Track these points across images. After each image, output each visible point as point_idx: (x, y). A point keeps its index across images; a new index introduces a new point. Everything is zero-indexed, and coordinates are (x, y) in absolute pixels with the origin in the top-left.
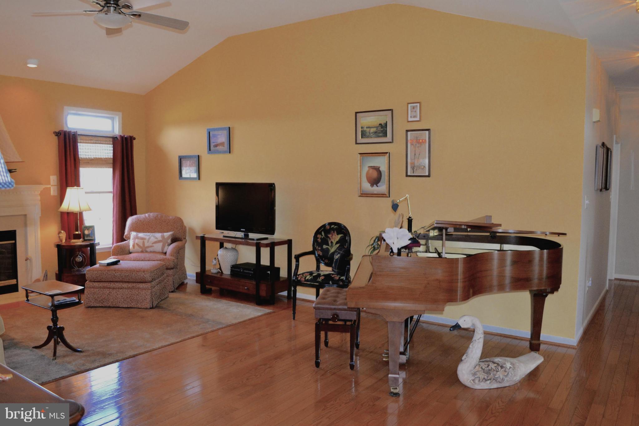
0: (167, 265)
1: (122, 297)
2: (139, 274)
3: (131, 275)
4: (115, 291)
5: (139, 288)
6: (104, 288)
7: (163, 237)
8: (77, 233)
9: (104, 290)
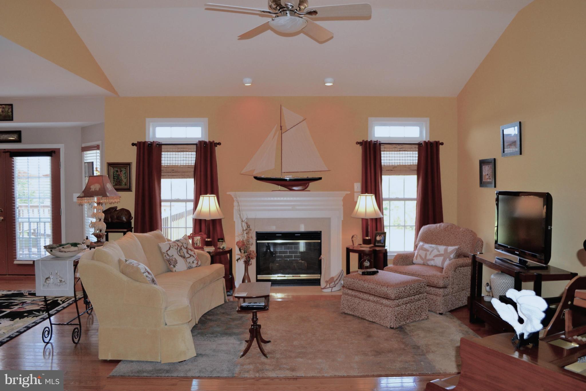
0: (435, 282)
1: (368, 309)
2: (382, 289)
3: (376, 288)
4: (363, 302)
5: (382, 304)
6: (355, 297)
7: (446, 250)
8: (367, 238)
9: (355, 299)
